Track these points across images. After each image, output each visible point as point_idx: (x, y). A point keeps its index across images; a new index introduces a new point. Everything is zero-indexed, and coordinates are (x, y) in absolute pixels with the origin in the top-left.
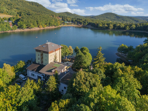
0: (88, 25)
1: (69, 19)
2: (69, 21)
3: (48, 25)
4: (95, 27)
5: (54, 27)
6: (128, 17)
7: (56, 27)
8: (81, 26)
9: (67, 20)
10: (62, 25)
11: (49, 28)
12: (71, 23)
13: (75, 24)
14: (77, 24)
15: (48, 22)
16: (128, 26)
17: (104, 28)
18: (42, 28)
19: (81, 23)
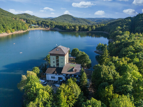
0: (55, 27)
1: (34, 22)
2: (35, 24)
3: (16, 29)
4: (63, 30)
5: (22, 31)
6: (82, 19)
7: (25, 31)
8: (49, 29)
9: (33, 23)
10: (29, 29)
11: (17, 32)
12: (37, 26)
13: (42, 27)
14: (45, 27)
15: (15, 26)
16: (90, 28)
17: (71, 30)
18: (10, 33)
19: (48, 26)
